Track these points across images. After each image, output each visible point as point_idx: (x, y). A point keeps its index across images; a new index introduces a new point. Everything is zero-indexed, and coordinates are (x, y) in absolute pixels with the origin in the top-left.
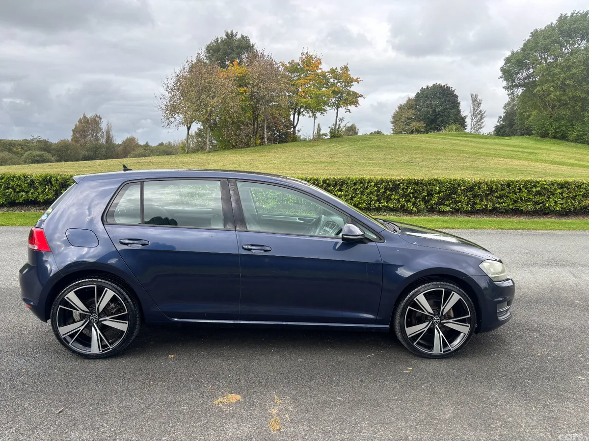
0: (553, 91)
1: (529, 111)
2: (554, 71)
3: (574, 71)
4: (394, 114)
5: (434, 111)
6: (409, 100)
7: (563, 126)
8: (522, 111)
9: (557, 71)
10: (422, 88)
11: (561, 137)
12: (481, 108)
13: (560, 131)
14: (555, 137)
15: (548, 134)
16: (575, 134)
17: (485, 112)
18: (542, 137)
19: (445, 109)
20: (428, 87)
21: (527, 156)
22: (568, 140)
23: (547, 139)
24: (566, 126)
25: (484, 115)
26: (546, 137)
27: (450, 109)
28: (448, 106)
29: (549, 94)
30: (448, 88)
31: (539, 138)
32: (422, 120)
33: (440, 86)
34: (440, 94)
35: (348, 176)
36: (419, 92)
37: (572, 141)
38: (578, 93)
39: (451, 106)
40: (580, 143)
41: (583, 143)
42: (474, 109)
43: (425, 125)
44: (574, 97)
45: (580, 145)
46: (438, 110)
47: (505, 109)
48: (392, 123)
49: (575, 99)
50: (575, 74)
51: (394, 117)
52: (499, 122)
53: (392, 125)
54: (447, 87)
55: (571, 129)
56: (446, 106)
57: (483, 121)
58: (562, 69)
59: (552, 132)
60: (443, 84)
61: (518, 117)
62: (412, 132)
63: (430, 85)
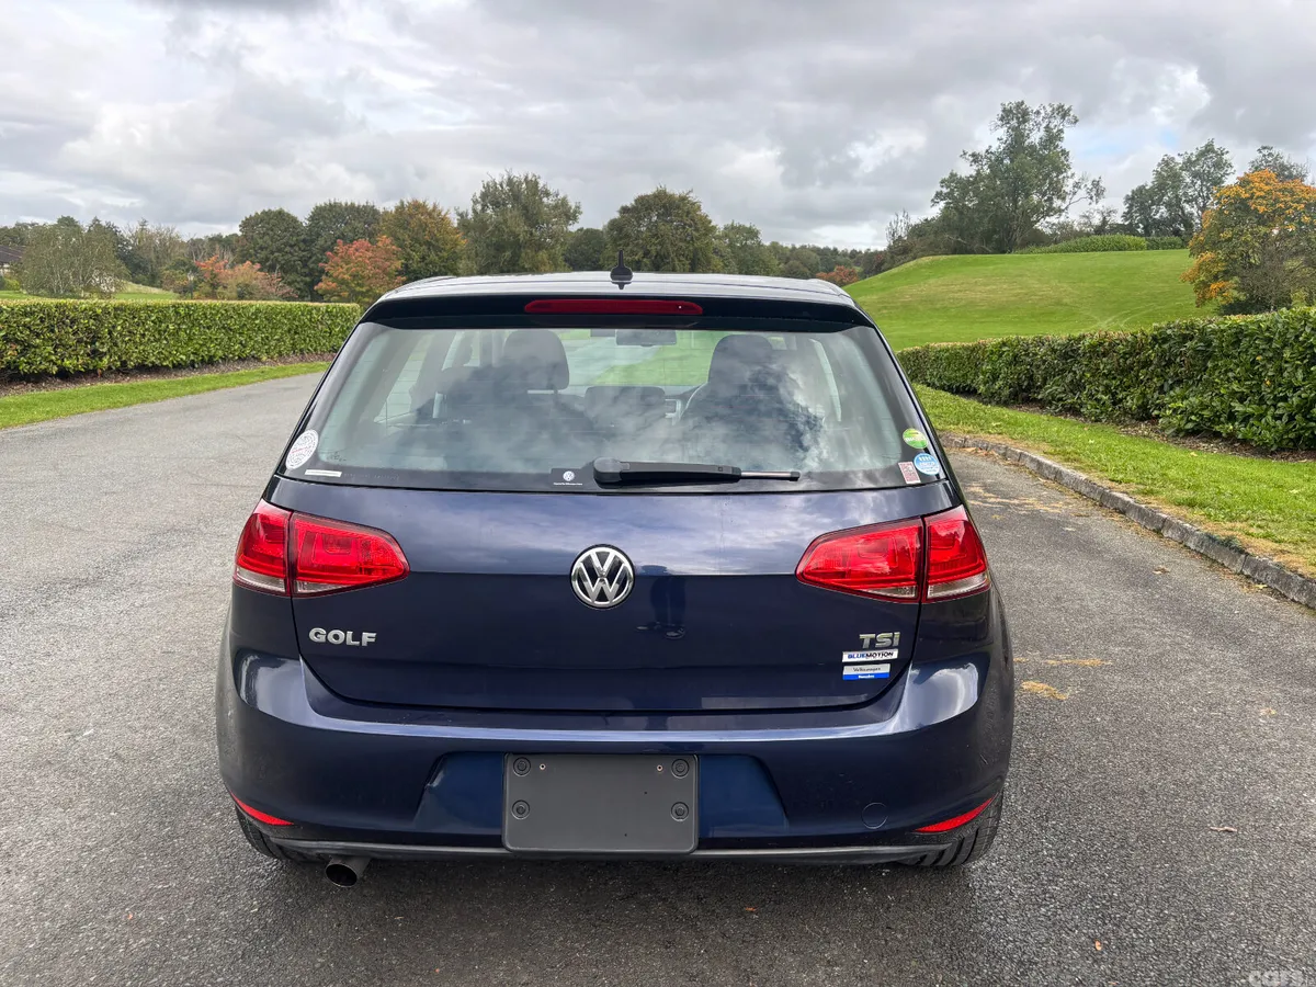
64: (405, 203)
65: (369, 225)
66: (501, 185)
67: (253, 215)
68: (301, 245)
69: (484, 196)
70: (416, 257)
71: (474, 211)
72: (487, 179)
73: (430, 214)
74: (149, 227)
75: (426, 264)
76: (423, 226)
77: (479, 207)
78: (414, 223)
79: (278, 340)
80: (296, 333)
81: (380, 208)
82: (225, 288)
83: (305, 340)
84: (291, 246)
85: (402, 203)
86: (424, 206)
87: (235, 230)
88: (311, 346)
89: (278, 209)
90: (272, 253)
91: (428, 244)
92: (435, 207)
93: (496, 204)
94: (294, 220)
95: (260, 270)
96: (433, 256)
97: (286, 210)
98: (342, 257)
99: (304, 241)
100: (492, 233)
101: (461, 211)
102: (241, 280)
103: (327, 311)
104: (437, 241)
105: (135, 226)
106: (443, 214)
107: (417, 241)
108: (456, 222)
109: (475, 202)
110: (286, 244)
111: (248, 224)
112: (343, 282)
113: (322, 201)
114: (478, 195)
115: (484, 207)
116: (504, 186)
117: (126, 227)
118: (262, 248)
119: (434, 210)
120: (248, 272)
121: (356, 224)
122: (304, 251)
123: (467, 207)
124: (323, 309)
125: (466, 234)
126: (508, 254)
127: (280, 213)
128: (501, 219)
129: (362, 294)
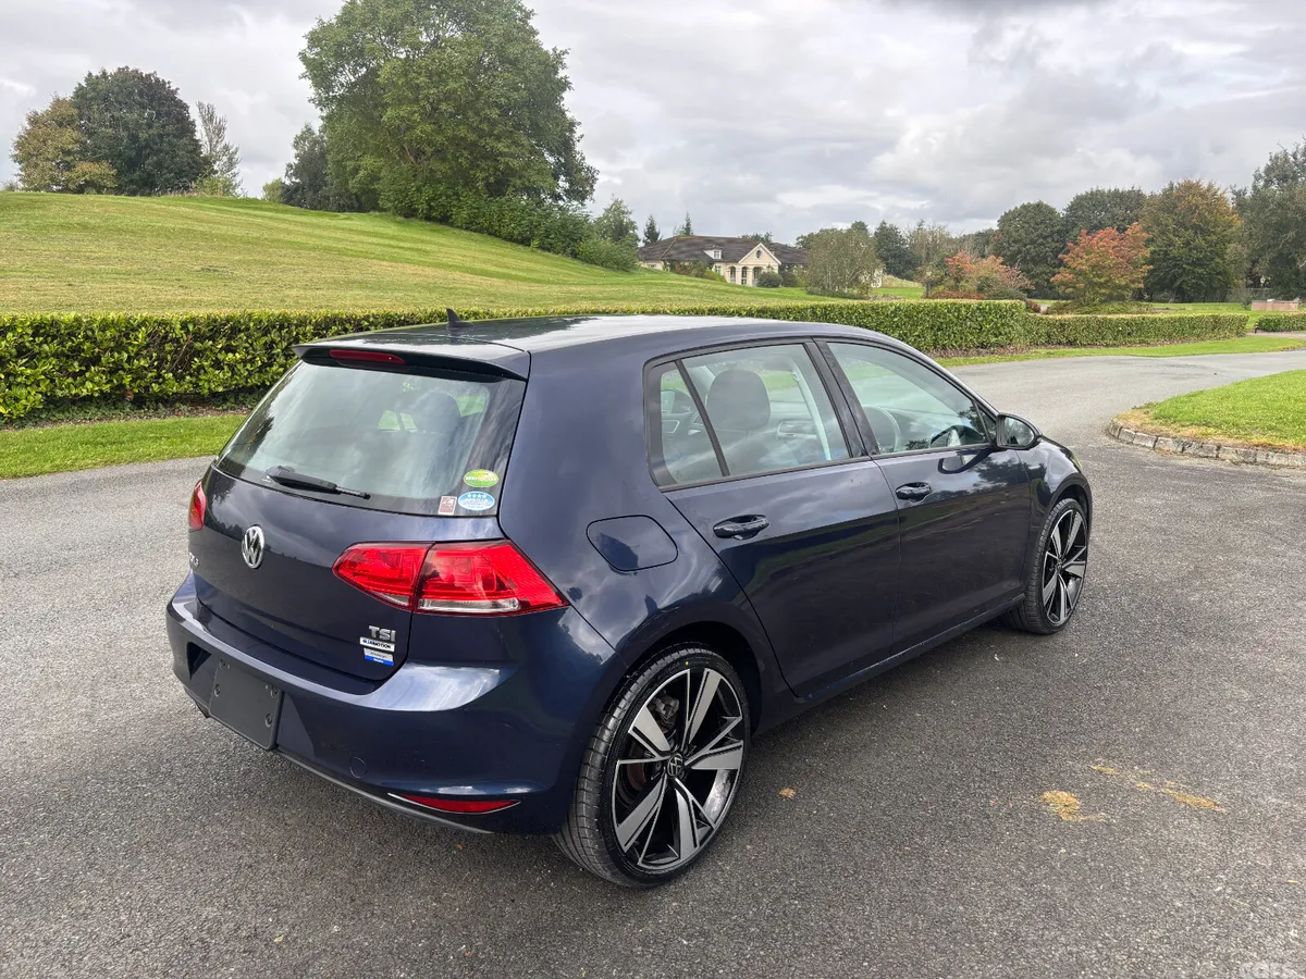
0: (419, 123)
1: (354, 158)
2: (417, 79)
3: (452, 85)
4: (20, 137)
5: (134, 138)
6: (58, 103)
7: (441, 195)
8: (339, 157)
9: (422, 80)
10: (90, 74)
11: (440, 217)
12: (226, 141)
13: (437, 206)
14: (428, 218)
15: (417, 210)
16: (464, 214)
17: (237, 150)
18: (406, 216)
19: (161, 136)
20: (104, 73)
21: (416, 257)
22: (452, 225)
23: (415, 222)
24: (448, 197)
25: (236, 157)
26: (413, 216)
27: (175, 136)
28: (170, 128)
29: (410, 128)
30: (161, 85)
31: (402, 218)
32: (106, 157)
33: (136, 75)
34: (141, 94)
35: (249, 311)
36: (84, 84)
37: (460, 228)
38: (462, 131)
39: (177, 129)
40: (475, 231)
41: (480, 231)
42: (211, 141)
43: (114, 172)
44: (455, 137)
45: (476, 235)
46: (143, 135)
47: (296, 147)
48: (17, 159)
49: (457, 142)
50: (455, 91)
51: (20, 145)
52: (290, 177)
53: (17, 166)
54: (157, 80)
55: (455, 203)
56: (163, 127)
57: (235, 170)
58: (430, 77)
59: (422, 207)
60: (145, 72)
61: (330, 168)
62: (80, 190)
63: (111, 70)
64: (1175, 184)
65: (1131, 211)
66: (1294, 156)
67: (1012, 209)
68: (1056, 237)
69: (1269, 170)
70: (1178, 242)
71: (1255, 187)
72: (1276, 150)
73: (1202, 195)
74: (924, 227)
75: (1190, 250)
76: (1192, 209)
77: (1262, 183)
78: (1182, 205)
79: (918, 336)
80: (939, 329)
81: (1147, 192)
82: (967, 281)
83: (949, 336)
84: (1045, 238)
85: (1172, 184)
86: (1198, 185)
87: (993, 225)
88: (956, 342)
89: (1037, 201)
90: (1025, 245)
91: (1196, 228)
92: (1210, 186)
93: (1284, 178)
94: (1052, 211)
95: (1002, 264)
96: (1200, 241)
97: (1045, 203)
98: (1083, 247)
99: (1059, 232)
100: (1273, 212)
101: (1237, 189)
102: (982, 273)
103: (978, 308)
104: (1207, 223)
105: (914, 226)
106: (1219, 193)
107: (1183, 225)
108: (1230, 201)
109: (1257, 177)
110: (1040, 236)
111: (1006, 220)
112: (1081, 273)
113: (1083, 190)
114: (1262, 170)
115: (1268, 182)
116: (1299, 156)
117: (905, 227)
118: (1015, 242)
119: (1208, 190)
120: (991, 266)
121: (1116, 210)
122: (1058, 241)
123: (1247, 185)
124: (974, 307)
125: (1241, 215)
126: (1291, 234)
127: (1039, 206)
128: (1286, 194)
129: (1101, 285)
